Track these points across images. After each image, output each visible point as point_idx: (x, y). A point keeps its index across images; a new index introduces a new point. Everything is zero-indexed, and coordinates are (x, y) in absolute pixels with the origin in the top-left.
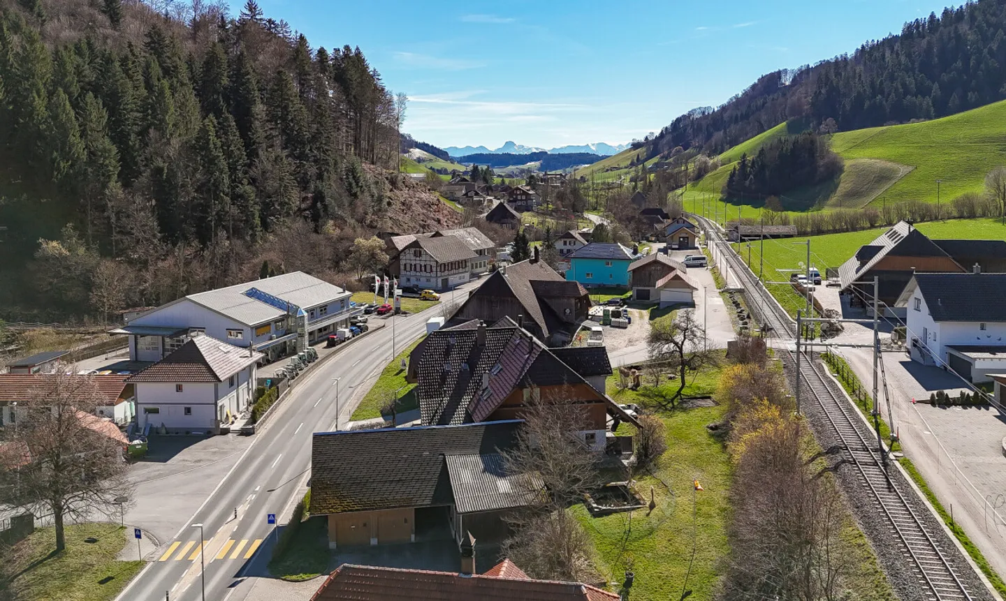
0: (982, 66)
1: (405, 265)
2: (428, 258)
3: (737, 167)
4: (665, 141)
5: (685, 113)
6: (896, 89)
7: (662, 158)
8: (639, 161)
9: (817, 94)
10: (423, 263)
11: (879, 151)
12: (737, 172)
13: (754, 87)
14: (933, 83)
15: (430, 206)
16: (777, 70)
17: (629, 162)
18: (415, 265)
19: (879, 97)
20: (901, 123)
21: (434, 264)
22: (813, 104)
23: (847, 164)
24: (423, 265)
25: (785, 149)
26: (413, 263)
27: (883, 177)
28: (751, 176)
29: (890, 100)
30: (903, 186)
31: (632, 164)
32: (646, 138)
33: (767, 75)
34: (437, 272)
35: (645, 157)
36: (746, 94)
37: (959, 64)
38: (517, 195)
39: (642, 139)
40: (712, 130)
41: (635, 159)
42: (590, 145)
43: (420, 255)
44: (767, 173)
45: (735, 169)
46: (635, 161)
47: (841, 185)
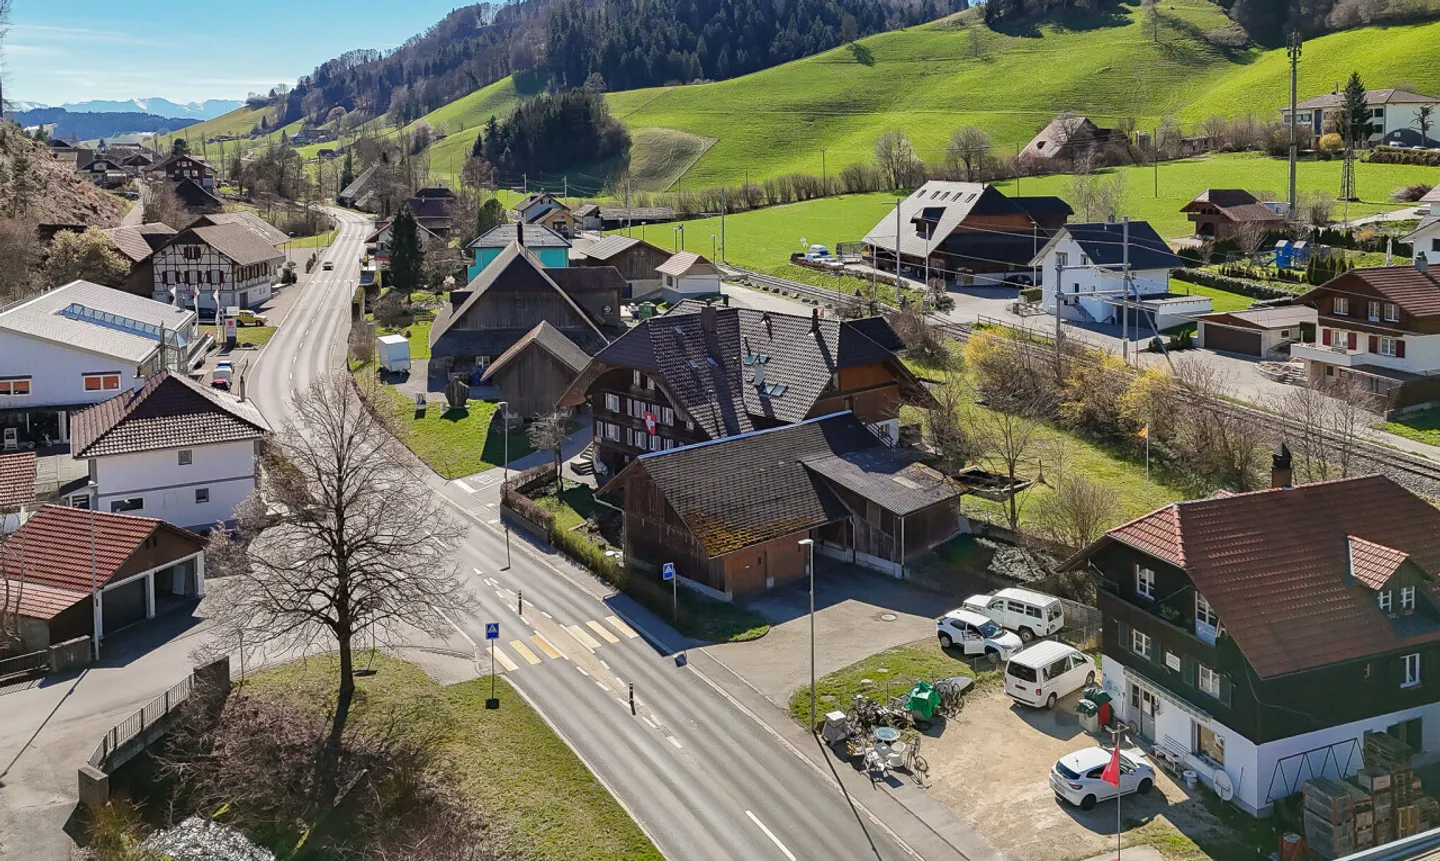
0: (748, 18)
1: (165, 274)
2: (215, 259)
3: (484, 137)
4: (310, 97)
5: (337, 56)
6: (657, 42)
7: (307, 123)
8: (265, 128)
9: (554, 42)
10: (203, 269)
11: (669, 119)
12: (483, 143)
13: (443, 25)
14: (697, 36)
15: (70, 185)
16: (474, 4)
17: (250, 128)
18: (187, 273)
19: (638, 49)
20: (684, 84)
21: (226, 268)
22: (551, 54)
23: (634, 135)
24: (204, 272)
25: (552, 111)
26: (183, 269)
27: (683, 152)
28: (507, 149)
29: (651, 53)
30: (708, 164)
31: (256, 132)
32: (272, 91)
33: (461, 9)
34: (233, 282)
35: (276, 121)
36: (431, 34)
37: (722, 14)
38: (182, 169)
39: (265, 94)
40: (387, 83)
41: (260, 123)
42: (135, 100)
43: (198, 255)
44: (531, 145)
45: (479, 138)
46: (260, 127)
47: (633, 161)
